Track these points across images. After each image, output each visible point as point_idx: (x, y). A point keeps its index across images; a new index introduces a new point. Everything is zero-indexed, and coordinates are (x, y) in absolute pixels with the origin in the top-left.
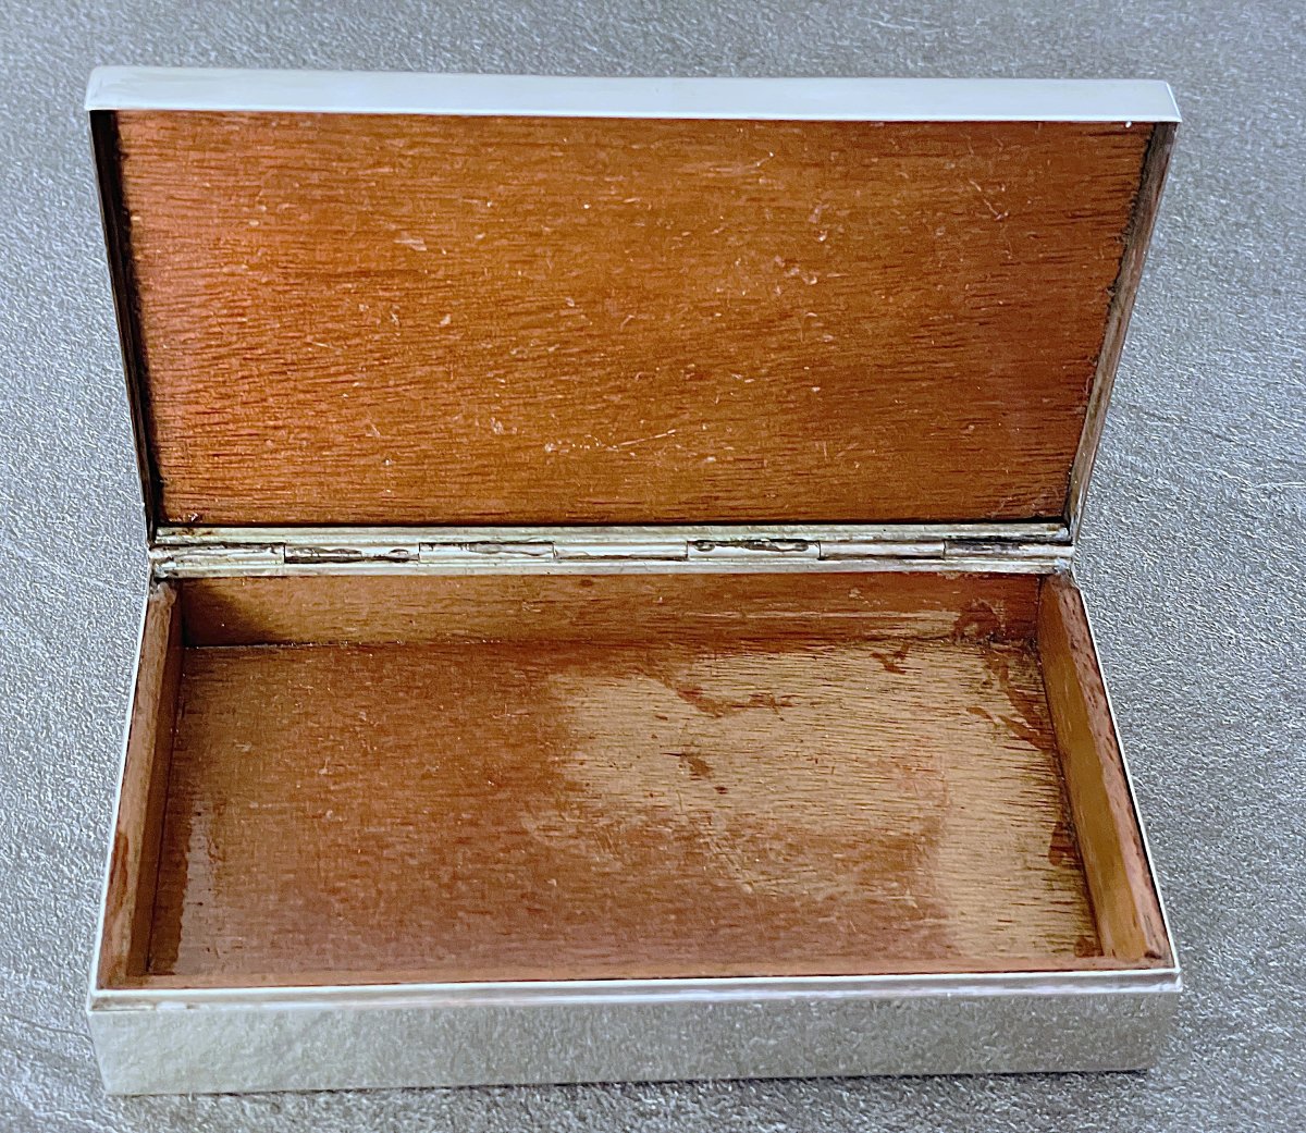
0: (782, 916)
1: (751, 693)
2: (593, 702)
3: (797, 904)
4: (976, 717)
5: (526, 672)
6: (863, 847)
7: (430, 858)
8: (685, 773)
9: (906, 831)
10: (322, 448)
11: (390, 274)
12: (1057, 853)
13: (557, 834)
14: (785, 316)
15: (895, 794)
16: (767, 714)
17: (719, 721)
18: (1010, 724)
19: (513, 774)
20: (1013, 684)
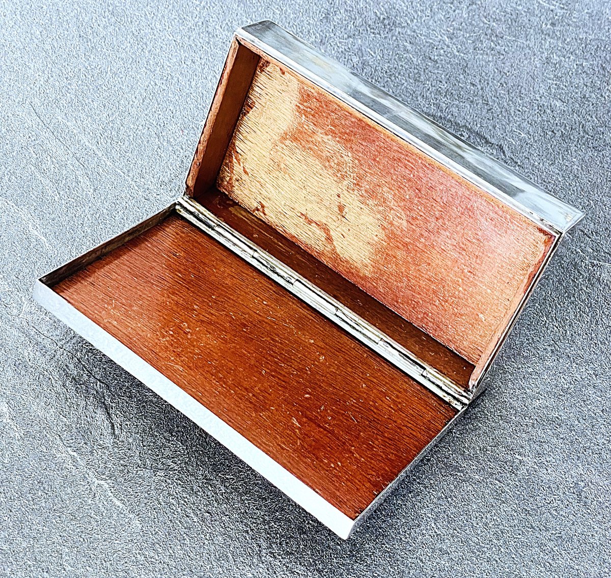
0: (344, 138)
1: (310, 226)
2: (361, 257)
3: (337, 139)
4: (248, 170)
5: (377, 284)
6: (307, 146)
7: (442, 232)
8: (346, 210)
9: (291, 143)
10: (384, 393)
11: (310, 420)
12: (252, 106)
13: (398, 214)
14: (202, 321)
15: (287, 158)
16: (310, 215)
17: (326, 222)
18: (238, 161)
19: (400, 246)
20: (229, 175)
